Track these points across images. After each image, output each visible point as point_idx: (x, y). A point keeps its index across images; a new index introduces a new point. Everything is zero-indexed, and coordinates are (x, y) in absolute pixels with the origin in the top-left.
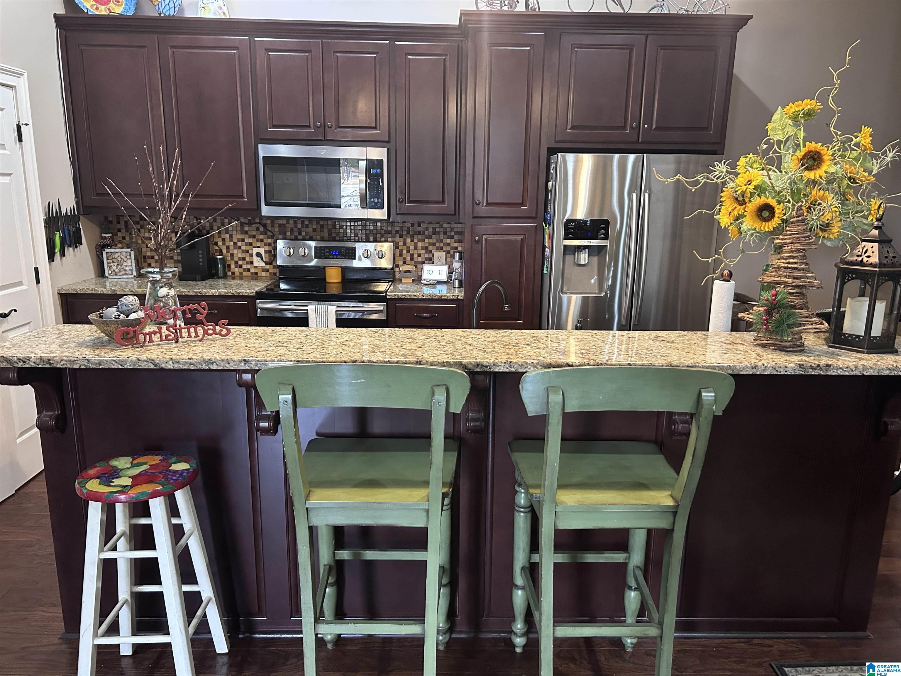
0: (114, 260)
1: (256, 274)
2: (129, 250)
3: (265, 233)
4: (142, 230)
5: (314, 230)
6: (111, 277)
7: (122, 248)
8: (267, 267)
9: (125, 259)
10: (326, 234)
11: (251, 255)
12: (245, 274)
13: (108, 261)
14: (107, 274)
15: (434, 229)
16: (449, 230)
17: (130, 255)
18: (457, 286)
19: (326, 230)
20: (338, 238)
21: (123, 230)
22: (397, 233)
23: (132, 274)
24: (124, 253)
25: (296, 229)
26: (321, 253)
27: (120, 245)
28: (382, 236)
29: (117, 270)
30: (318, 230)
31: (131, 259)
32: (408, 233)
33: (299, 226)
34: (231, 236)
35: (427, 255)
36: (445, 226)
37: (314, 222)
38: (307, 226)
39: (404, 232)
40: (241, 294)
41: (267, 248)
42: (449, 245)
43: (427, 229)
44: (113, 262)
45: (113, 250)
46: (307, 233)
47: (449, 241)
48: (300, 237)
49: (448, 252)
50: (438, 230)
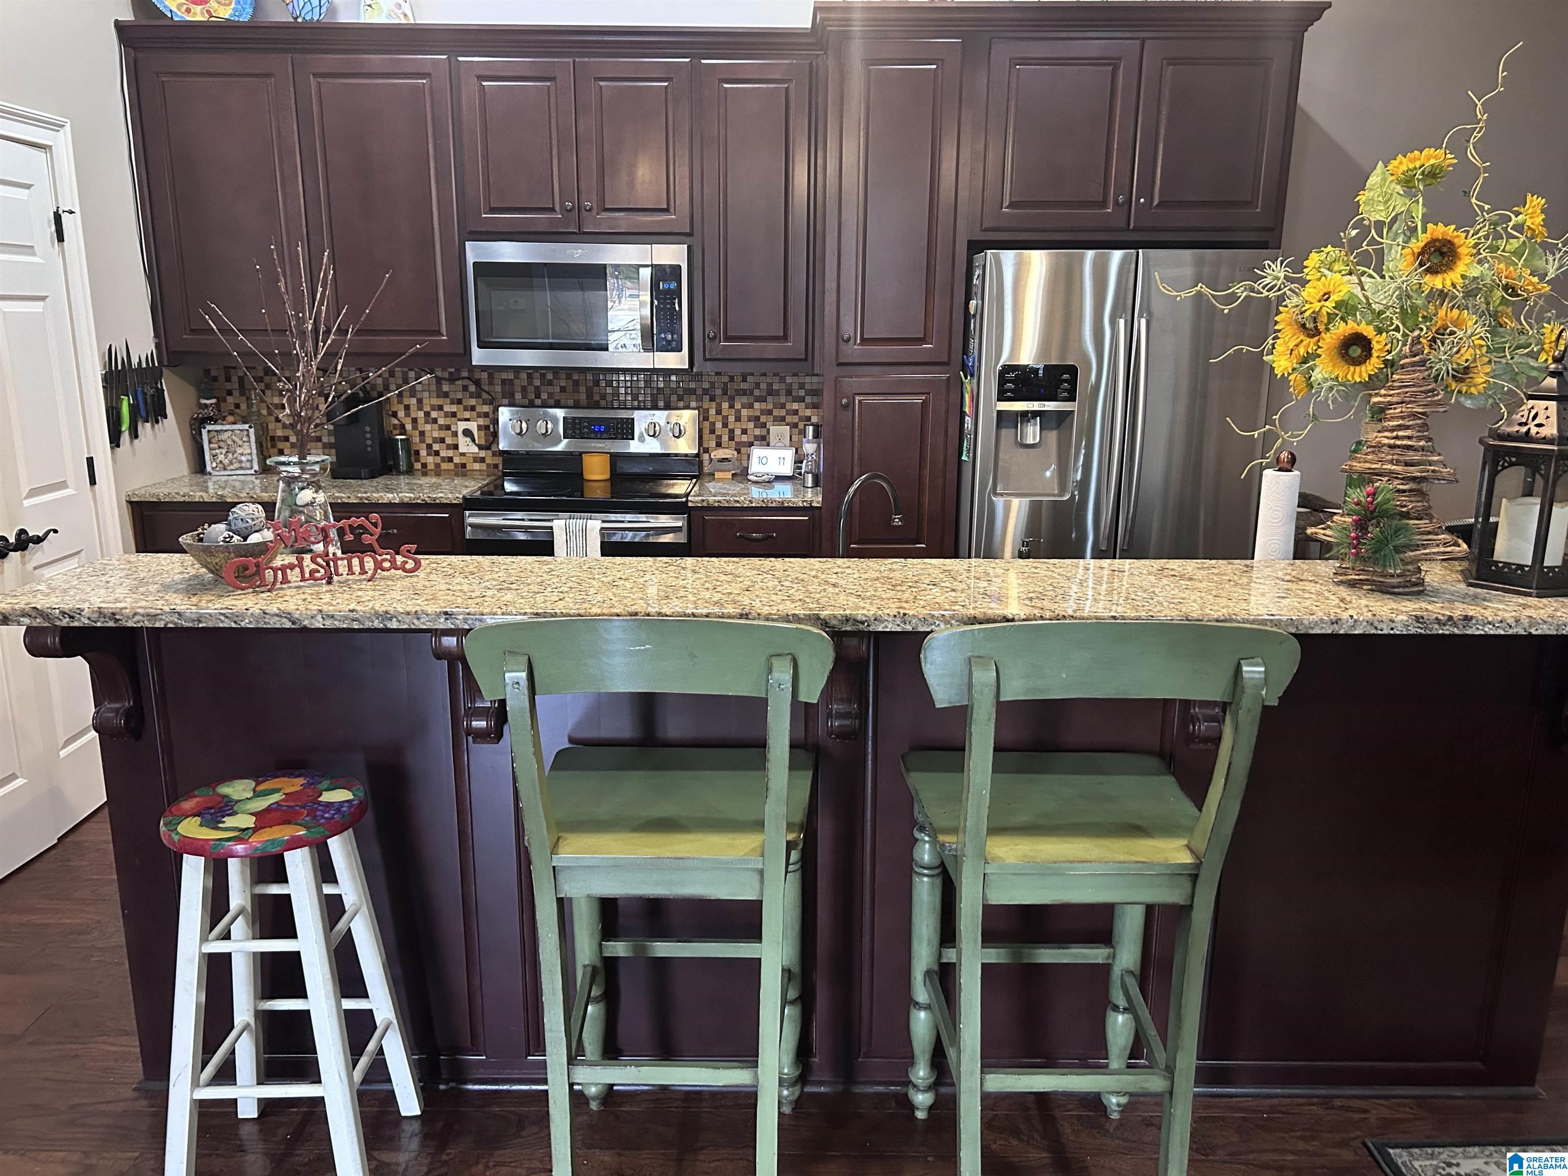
0: (222, 444)
1: (464, 466)
2: (246, 426)
3: (478, 396)
4: (268, 393)
5: (563, 389)
6: (217, 473)
7: (234, 423)
8: (483, 454)
9: (240, 443)
10: (583, 397)
11: (455, 434)
12: (444, 466)
13: (212, 446)
14: (209, 469)
15: (770, 385)
16: (796, 386)
17: (248, 436)
18: (810, 485)
19: (583, 389)
20: (603, 403)
21: (236, 393)
22: (706, 392)
23: (252, 468)
24: (238, 432)
25: (531, 389)
26: (574, 429)
27: (230, 418)
28: (680, 399)
29: (226, 462)
30: (570, 389)
31: (249, 442)
32: (725, 392)
33: (537, 383)
34: (420, 401)
35: (758, 432)
36: (789, 380)
37: (563, 375)
38: (550, 383)
39: (718, 392)
40: (438, 501)
41: (481, 421)
42: (796, 412)
43: (757, 385)
44: (220, 447)
45: (218, 427)
46: (550, 395)
47: (795, 406)
48: (538, 402)
49: (794, 426)
50: (775, 387)
